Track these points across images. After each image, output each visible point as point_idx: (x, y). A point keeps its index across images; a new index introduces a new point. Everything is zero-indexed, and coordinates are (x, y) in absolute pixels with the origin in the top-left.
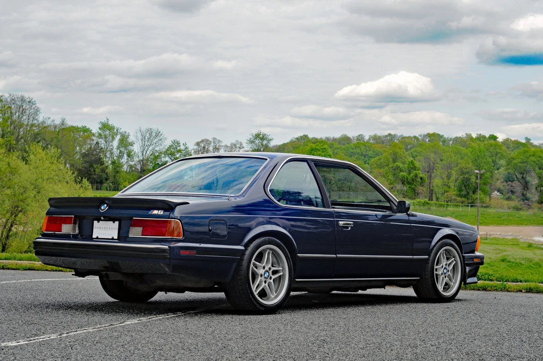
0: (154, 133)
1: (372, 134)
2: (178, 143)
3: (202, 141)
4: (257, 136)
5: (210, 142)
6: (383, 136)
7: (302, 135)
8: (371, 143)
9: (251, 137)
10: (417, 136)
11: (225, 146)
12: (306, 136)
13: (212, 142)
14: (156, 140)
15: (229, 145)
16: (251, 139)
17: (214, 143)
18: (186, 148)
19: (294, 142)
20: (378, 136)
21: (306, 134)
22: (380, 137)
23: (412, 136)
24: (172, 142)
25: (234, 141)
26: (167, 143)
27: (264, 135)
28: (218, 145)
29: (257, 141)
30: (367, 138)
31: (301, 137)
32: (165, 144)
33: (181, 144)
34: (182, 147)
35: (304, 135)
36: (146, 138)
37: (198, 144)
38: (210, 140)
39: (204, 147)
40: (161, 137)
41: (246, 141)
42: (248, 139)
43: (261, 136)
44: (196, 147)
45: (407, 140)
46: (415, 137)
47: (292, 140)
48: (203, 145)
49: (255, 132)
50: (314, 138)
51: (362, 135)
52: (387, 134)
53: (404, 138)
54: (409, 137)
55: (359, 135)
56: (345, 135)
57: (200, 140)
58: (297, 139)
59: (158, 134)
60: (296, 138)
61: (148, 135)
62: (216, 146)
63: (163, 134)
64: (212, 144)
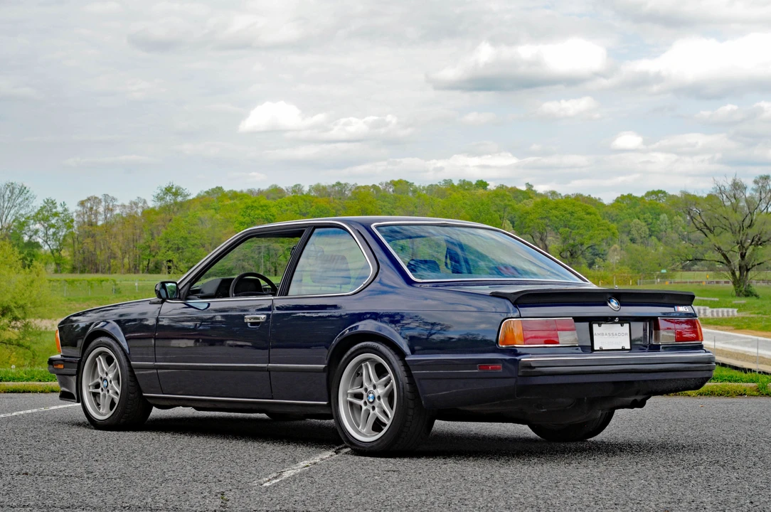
0: (17, 190)
1: (314, 184)
2: (54, 203)
3: (89, 199)
4: (168, 190)
5: (100, 200)
6: (329, 186)
7: (214, 187)
8: (313, 197)
9: (159, 192)
10: (378, 185)
11: (122, 206)
12: (220, 189)
13: (103, 200)
14: (20, 200)
15: (127, 204)
16: (159, 194)
17: (106, 201)
18: (66, 210)
19: (203, 197)
20: (323, 187)
21: (220, 186)
22: (324, 188)
23: (370, 185)
24: (45, 202)
25: (134, 199)
26: (38, 203)
27: (178, 189)
28: (111, 204)
29: (168, 198)
30: (306, 189)
31: (213, 190)
32: (34, 204)
33: (58, 205)
34: (60, 209)
35: (217, 187)
36: (6, 197)
37: (82, 204)
38: (100, 197)
39: (91, 208)
40: (28, 194)
41: (152, 198)
42: (155, 194)
43: (174, 190)
44: (79, 208)
45: (362, 190)
46: (374, 186)
47: (199, 194)
48: (89, 205)
49: (165, 185)
50: (232, 191)
51: (299, 185)
52: (334, 183)
53: (358, 188)
54: (365, 186)
55: (296, 186)
56: (276, 186)
57: (85, 198)
58: (207, 192)
59: (23, 190)
60: (205, 192)
61: (8, 192)
62: (108, 206)
63: (31, 190)
64: (103, 203)
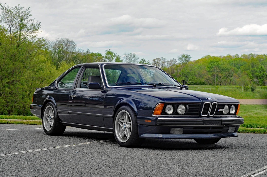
0: (133, 56)
1: (243, 54)
2: (144, 60)
3: (156, 59)
4: (184, 56)
5: (160, 59)
6: (248, 55)
8: (242, 59)
9: (180, 56)
10: (265, 54)
11: (167, 61)
12: (209, 56)
13: (161, 59)
14: (133, 59)
15: (169, 60)
16: (180, 57)
17: (162, 60)
18: (148, 63)
19: (204, 58)
20: (246, 55)
22: (246, 56)
23: (263, 54)
24: (141, 60)
25: (172, 59)
26: (139, 60)
27: (187, 55)
28: (164, 61)
29: (183, 59)
30: (240, 56)
31: (207, 56)
32: (138, 61)
33: (146, 61)
34: (146, 62)
36: (129, 58)
37: (154, 60)
38: (160, 58)
39: (157, 62)
40: (136, 57)
41: (178, 59)
42: (179, 57)
44: (153, 62)
45: (260, 56)
46: (264, 55)
47: (202, 58)
48: (156, 61)
49: (182, 54)
50: (214, 56)
51: (237, 54)
52: (250, 54)
53: (259, 55)
54: (261, 55)
55: (236, 55)
56: (229, 55)
57: (155, 59)
59: (134, 56)
61: (129, 56)
62: (163, 61)
63: (137, 56)
64: (161, 60)
